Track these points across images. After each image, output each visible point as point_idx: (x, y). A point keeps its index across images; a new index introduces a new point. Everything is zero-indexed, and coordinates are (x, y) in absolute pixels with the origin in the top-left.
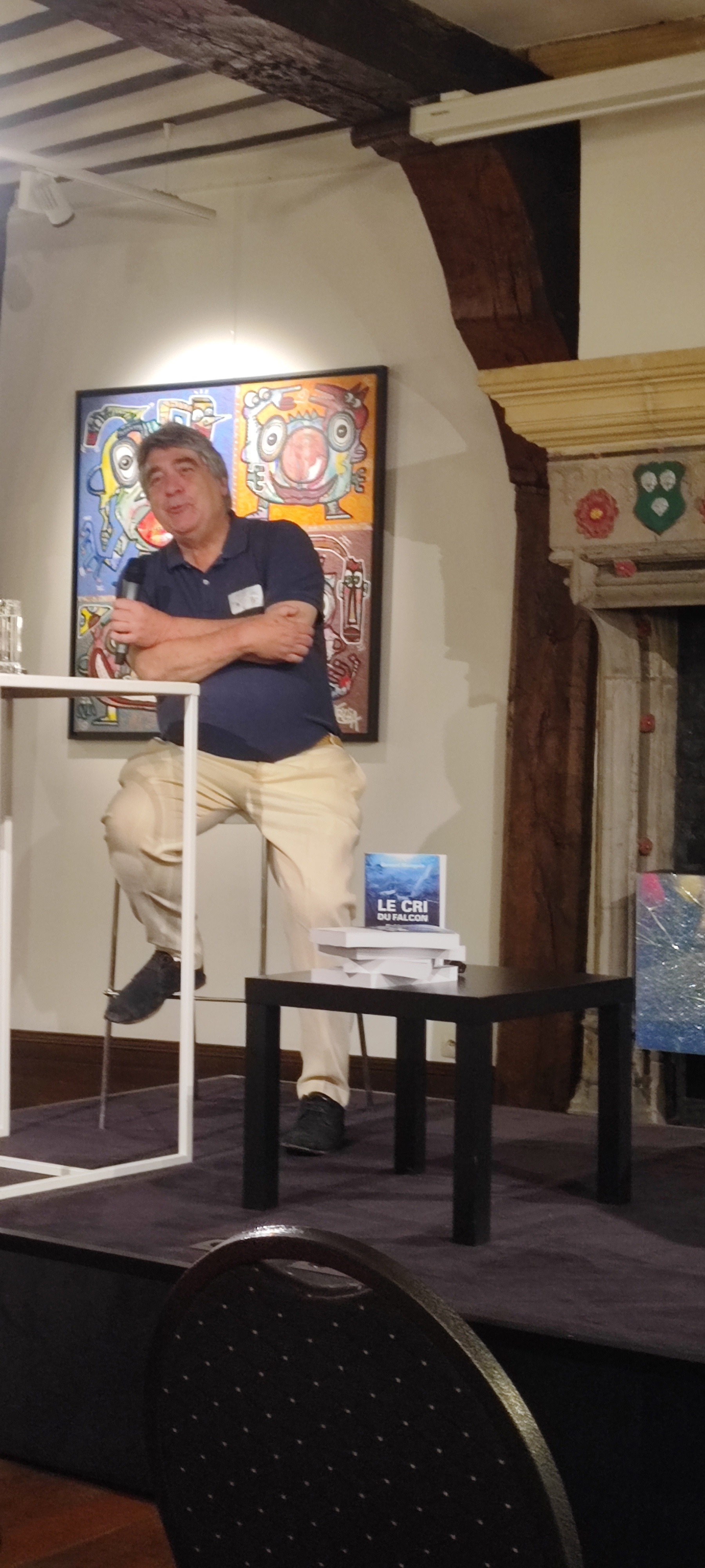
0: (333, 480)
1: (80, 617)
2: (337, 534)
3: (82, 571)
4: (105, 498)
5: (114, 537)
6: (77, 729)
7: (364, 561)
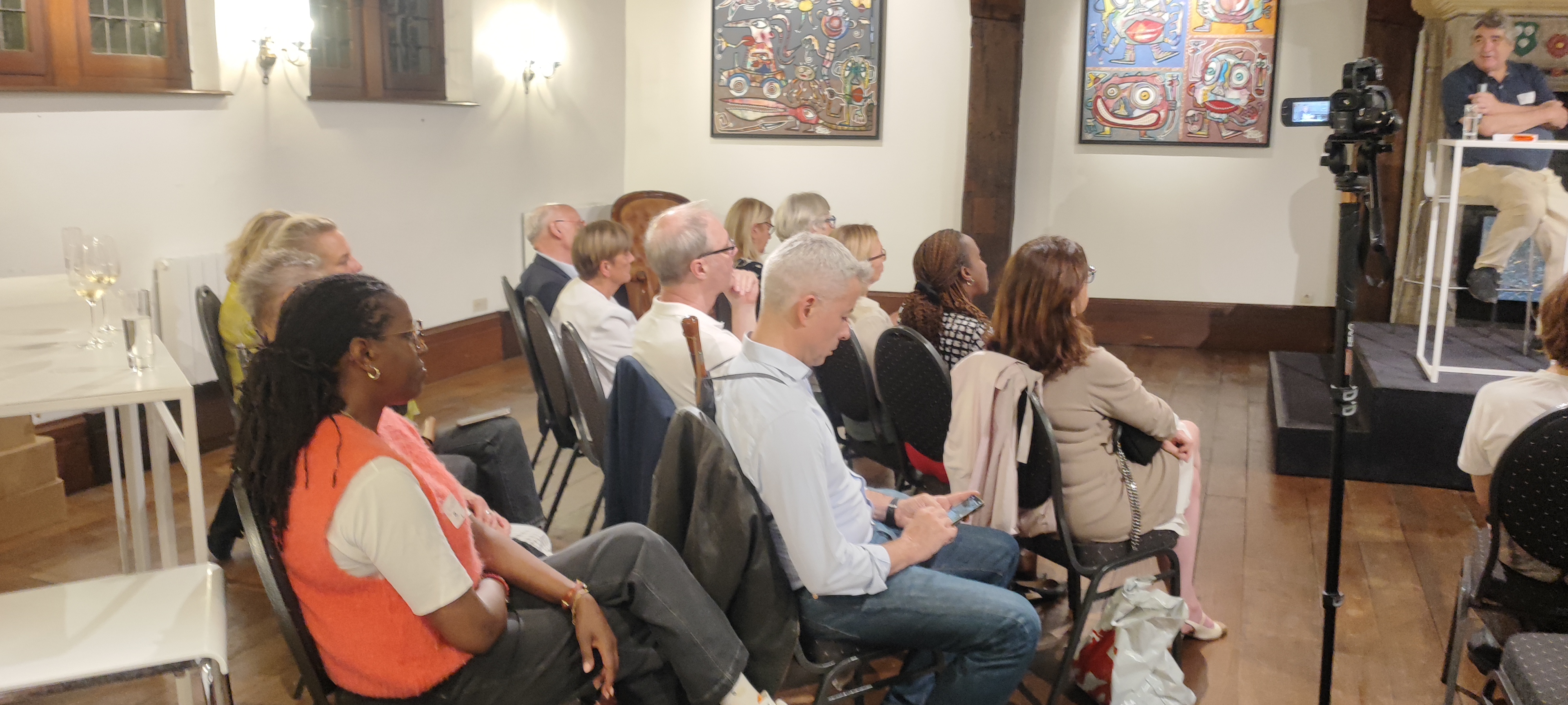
0: (1252, 11)
1: (1087, 79)
2: (1254, 40)
3: (1089, 54)
4: (1106, 15)
5: (1111, 36)
6: (1083, 139)
7: (1268, 54)
